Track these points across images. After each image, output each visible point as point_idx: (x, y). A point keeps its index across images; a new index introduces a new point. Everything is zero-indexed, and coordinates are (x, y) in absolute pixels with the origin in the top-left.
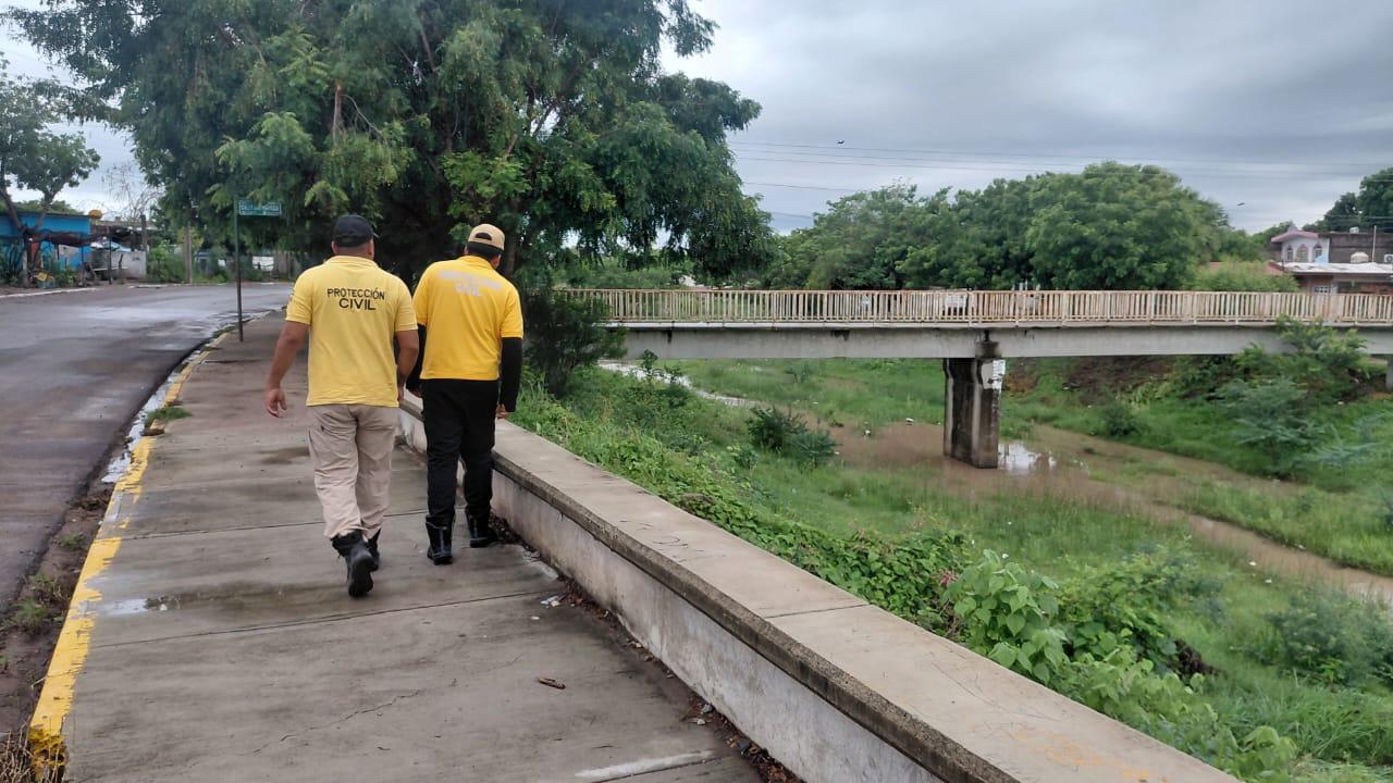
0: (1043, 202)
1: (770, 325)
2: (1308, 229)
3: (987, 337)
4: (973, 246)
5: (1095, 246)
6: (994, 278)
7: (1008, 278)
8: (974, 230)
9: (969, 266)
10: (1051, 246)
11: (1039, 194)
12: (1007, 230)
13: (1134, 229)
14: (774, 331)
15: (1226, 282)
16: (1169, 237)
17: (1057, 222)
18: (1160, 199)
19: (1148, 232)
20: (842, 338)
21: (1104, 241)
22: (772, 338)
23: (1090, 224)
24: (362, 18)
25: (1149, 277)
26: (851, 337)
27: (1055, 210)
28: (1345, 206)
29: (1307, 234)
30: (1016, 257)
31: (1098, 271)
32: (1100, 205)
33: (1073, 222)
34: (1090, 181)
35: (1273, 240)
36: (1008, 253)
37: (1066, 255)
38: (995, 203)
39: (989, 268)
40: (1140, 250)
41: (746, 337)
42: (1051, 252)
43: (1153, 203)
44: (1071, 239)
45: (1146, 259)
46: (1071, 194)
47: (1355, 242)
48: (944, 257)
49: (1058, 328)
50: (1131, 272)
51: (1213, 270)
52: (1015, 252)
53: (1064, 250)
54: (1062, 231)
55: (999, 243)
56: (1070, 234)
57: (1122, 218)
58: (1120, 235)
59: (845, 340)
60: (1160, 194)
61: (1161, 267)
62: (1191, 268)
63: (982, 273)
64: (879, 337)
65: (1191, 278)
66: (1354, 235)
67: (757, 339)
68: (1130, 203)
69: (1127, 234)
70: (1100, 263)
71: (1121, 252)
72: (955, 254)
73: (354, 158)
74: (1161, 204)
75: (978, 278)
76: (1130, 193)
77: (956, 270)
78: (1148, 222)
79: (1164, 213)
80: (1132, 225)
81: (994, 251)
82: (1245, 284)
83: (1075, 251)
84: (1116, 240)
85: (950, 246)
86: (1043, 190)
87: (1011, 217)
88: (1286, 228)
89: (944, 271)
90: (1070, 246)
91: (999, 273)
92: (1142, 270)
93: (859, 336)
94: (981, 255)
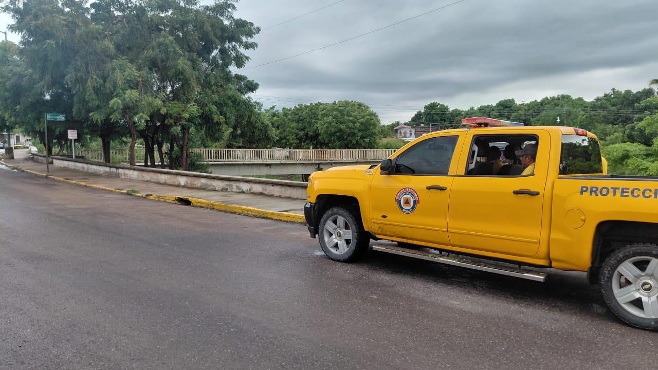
0: (324, 115)
1: (242, 162)
2: (406, 124)
3: (319, 166)
4: (293, 131)
5: (344, 133)
6: (303, 144)
7: (308, 144)
8: (294, 125)
9: (293, 139)
10: (329, 132)
11: (323, 112)
12: (306, 124)
13: (358, 126)
14: (244, 164)
15: (389, 145)
16: (369, 129)
17: (331, 123)
18: (366, 115)
19: (363, 127)
20: (269, 167)
21: (348, 131)
22: (242, 167)
23: (343, 124)
24: (151, 56)
25: (363, 144)
26: (272, 166)
27: (330, 119)
28: (418, 117)
29: (405, 126)
30: (311, 135)
31: (346, 142)
32: (346, 117)
33: (336, 123)
34: (340, 108)
35: (395, 129)
36: (307, 134)
37: (334, 136)
38: (300, 114)
39: (300, 139)
40: (360, 134)
41: (232, 167)
42: (329, 134)
43: (363, 117)
44: (336, 130)
45: (362, 137)
46: (335, 113)
47: (423, 130)
48: (283, 135)
49: (342, 163)
50: (357, 142)
51: (385, 141)
52: (310, 133)
53: (333, 134)
54: (333, 126)
55: (303, 130)
56: (336, 128)
57: (354, 123)
58: (353, 129)
59: (270, 168)
60: (366, 114)
61: (367, 140)
62: (377, 141)
63: (298, 142)
64: (282, 167)
65: (377, 144)
66: (423, 127)
67: (237, 168)
68: (355, 117)
69: (356, 128)
70: (347, 139)
71: (354, 134)
72: (287, 134)
73: (150, 104)
74: (366, 117)
75: (297, 144)
76: (355, 113)
77: (288, 140)
78: (362, 124)
79: (367, 121)
80: (357, 125)
81: (302, 133)
82: (396, 146)
83: (338, 134)
84: (353, 131)
85: (284, 131)
86: (324, 111)
87: (308, 119)
88: (398, 124)
89: (283, 141)
90: (336, 132)
91: (304, 142)
92: (361, 141)
93: (275, 166)
94: (297, 135)
